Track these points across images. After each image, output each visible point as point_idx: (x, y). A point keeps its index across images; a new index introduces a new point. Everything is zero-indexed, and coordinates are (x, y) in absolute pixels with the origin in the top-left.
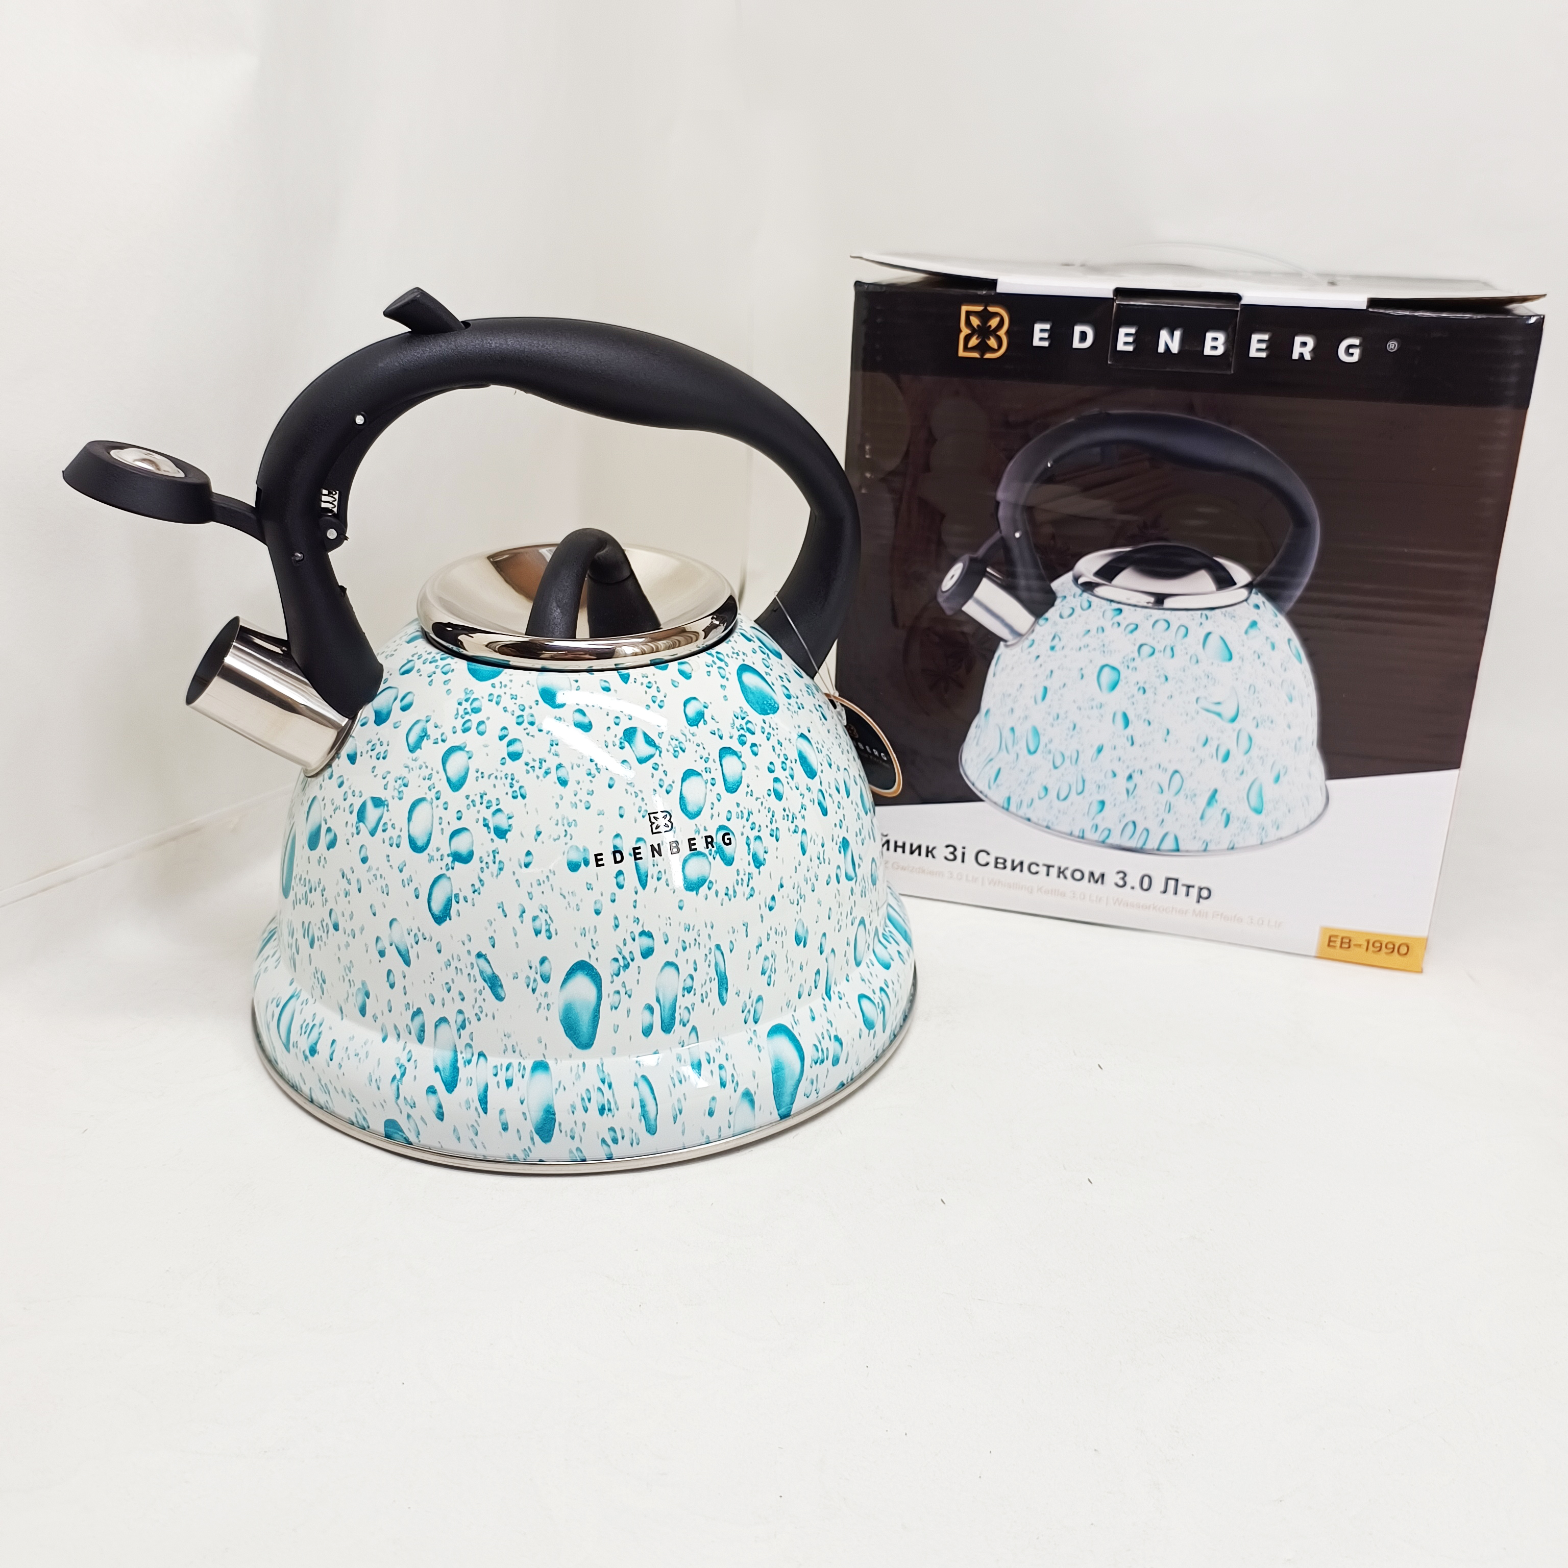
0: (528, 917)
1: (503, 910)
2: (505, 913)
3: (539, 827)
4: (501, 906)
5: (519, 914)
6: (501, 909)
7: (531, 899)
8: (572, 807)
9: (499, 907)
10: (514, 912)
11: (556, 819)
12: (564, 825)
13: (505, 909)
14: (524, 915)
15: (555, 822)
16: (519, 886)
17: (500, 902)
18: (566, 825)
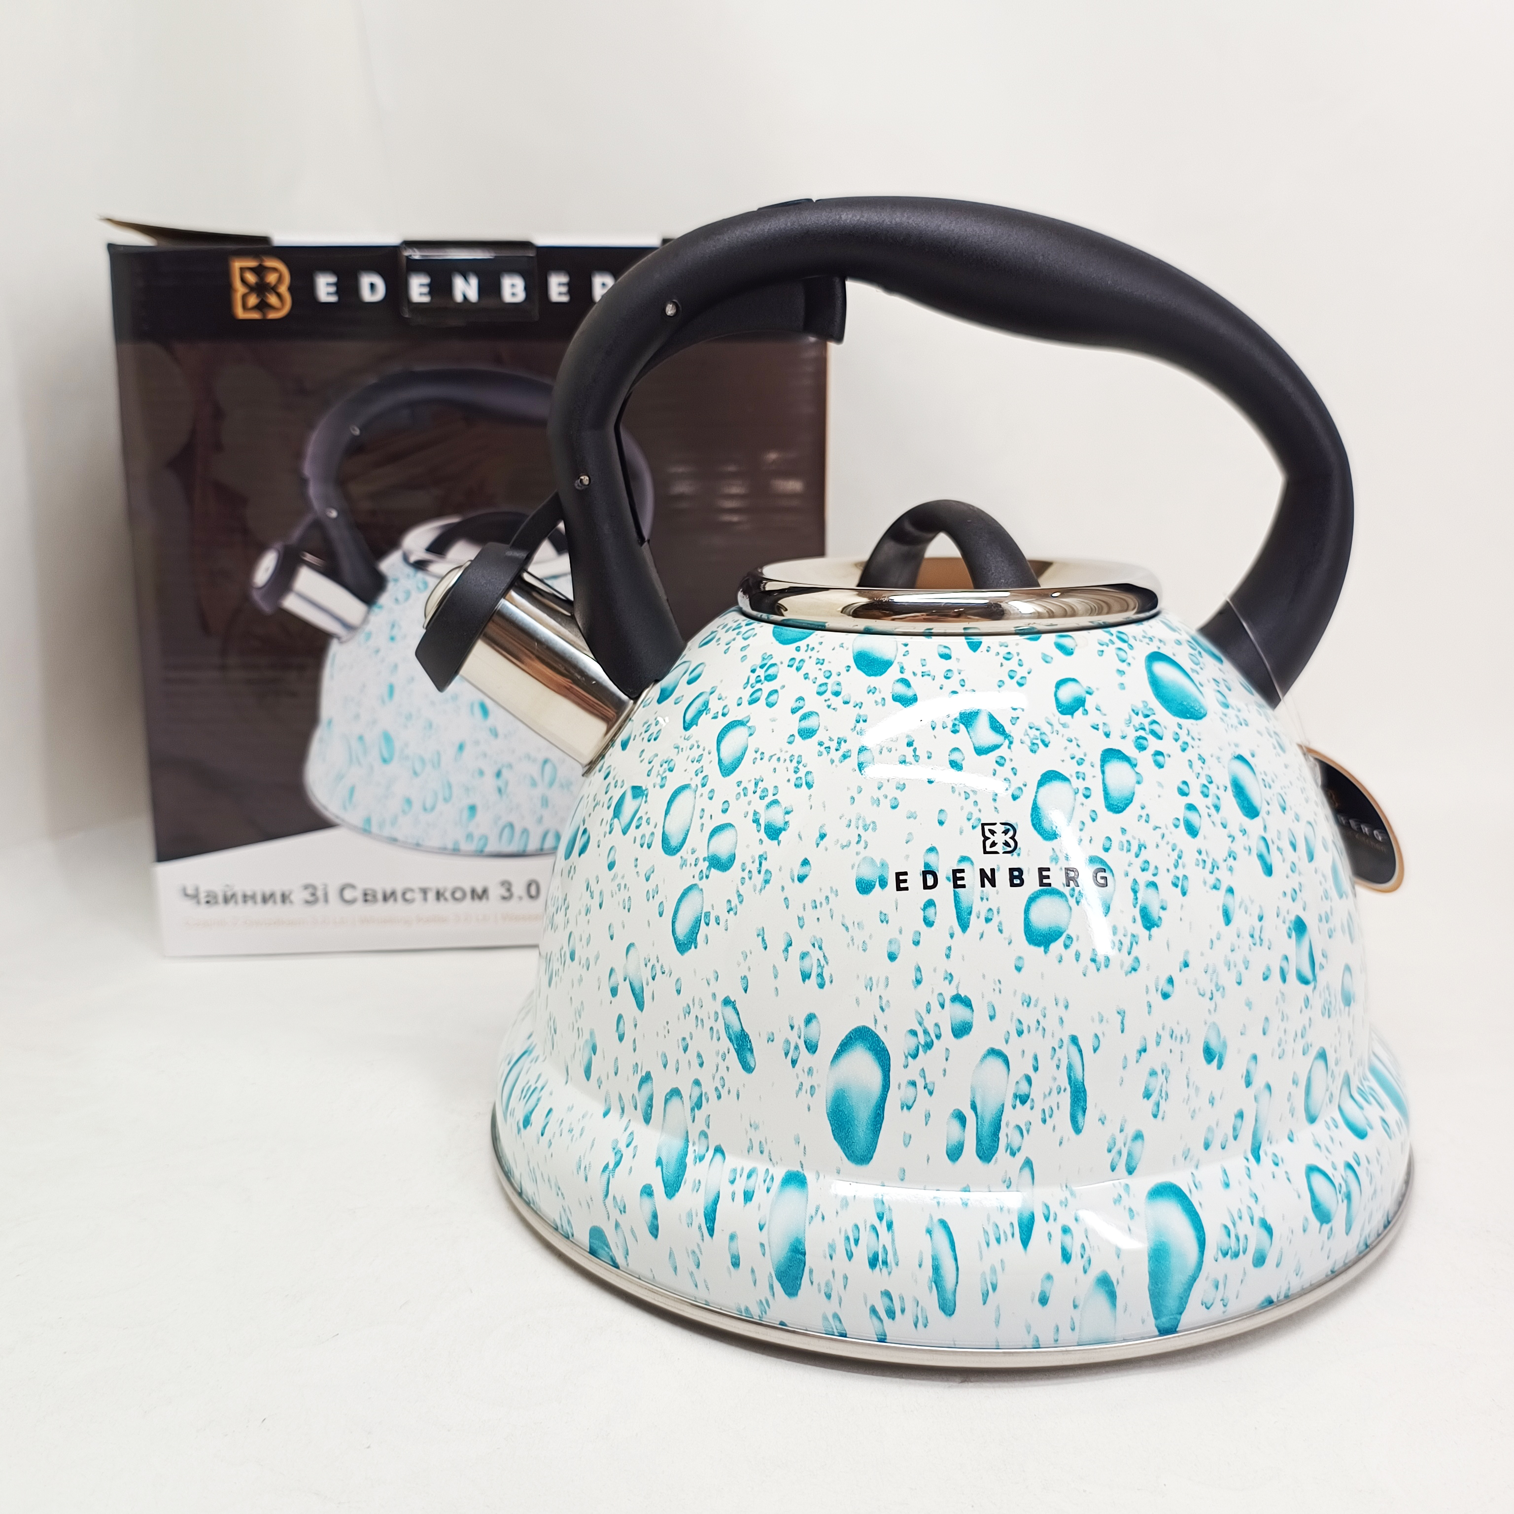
0: (795, 952)
1: (763, 940)
2: (765, 943)
3: (824, 828)
4: (761, 934)
5: (783, 947)
6: (760, 937)
7: (802, 927)
8: (873, 804)
9: (758, 935)
10: (777, 943)
11: (848, 819)
12: (858, 828)
13: (765, 938)
14: (790, 948)
15: (847, 822)
16: (787, 907)
17: (760, 927)
18: (861, 828)
